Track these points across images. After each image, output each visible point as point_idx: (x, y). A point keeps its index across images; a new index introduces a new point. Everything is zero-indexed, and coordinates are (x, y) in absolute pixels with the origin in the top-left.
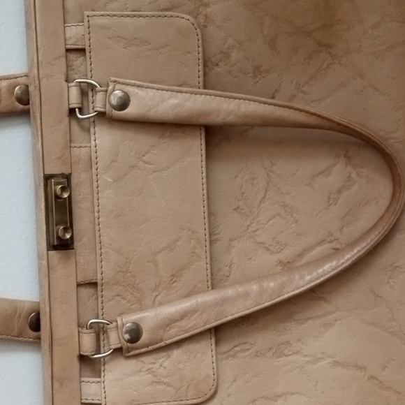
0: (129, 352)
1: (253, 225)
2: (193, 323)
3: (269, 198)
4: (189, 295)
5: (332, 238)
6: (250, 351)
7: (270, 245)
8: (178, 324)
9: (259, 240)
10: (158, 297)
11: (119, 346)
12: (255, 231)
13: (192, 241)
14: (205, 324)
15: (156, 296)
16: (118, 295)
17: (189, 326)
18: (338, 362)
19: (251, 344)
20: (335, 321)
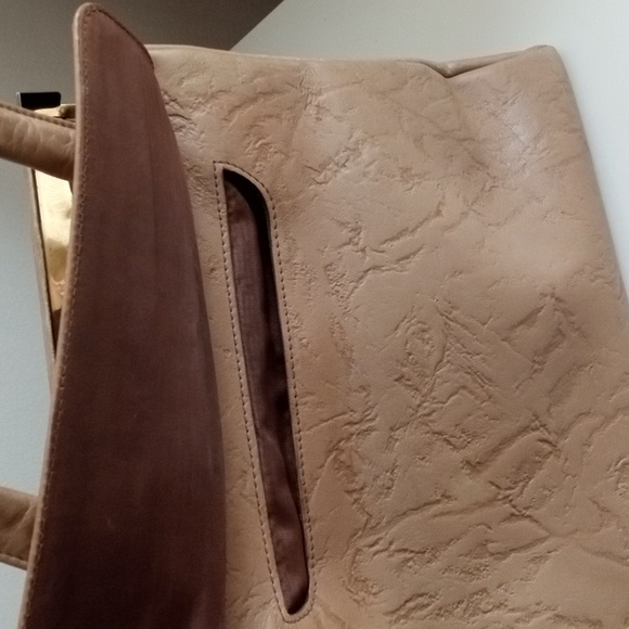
1: (426, 404)
3: (448, 362)
5: (538, 423)
6: (430, 608)
7: (452, 437)
9: (436, 428)
12: (429, 414)
18: (561, 616)
19: (431, 597)
20: (550, 552)
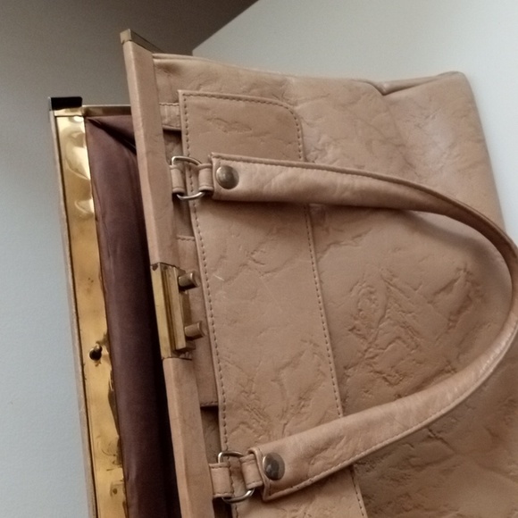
0: (270, 495)
1: (371, 350)
2: (340, 453)
3: (388, 318)
4: (320, 423)
5: (449, 367)
7: (389, 375)
8: (323, 454)
9: (378, 368)
10: (288, 426)
11: (260, 483)
12: (373, 358)
13: (316, 356)
14: (354, 454)
15: (286, 424)
16: (243, 423)
17: (336, 457)
20: (454, 466)
